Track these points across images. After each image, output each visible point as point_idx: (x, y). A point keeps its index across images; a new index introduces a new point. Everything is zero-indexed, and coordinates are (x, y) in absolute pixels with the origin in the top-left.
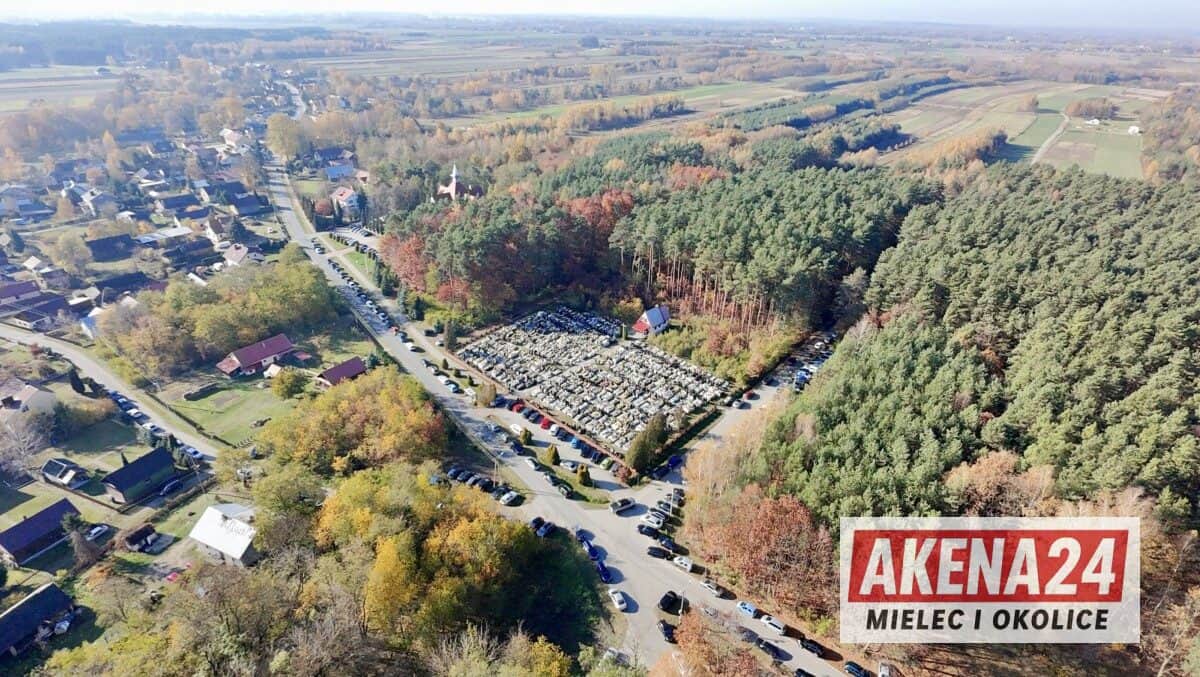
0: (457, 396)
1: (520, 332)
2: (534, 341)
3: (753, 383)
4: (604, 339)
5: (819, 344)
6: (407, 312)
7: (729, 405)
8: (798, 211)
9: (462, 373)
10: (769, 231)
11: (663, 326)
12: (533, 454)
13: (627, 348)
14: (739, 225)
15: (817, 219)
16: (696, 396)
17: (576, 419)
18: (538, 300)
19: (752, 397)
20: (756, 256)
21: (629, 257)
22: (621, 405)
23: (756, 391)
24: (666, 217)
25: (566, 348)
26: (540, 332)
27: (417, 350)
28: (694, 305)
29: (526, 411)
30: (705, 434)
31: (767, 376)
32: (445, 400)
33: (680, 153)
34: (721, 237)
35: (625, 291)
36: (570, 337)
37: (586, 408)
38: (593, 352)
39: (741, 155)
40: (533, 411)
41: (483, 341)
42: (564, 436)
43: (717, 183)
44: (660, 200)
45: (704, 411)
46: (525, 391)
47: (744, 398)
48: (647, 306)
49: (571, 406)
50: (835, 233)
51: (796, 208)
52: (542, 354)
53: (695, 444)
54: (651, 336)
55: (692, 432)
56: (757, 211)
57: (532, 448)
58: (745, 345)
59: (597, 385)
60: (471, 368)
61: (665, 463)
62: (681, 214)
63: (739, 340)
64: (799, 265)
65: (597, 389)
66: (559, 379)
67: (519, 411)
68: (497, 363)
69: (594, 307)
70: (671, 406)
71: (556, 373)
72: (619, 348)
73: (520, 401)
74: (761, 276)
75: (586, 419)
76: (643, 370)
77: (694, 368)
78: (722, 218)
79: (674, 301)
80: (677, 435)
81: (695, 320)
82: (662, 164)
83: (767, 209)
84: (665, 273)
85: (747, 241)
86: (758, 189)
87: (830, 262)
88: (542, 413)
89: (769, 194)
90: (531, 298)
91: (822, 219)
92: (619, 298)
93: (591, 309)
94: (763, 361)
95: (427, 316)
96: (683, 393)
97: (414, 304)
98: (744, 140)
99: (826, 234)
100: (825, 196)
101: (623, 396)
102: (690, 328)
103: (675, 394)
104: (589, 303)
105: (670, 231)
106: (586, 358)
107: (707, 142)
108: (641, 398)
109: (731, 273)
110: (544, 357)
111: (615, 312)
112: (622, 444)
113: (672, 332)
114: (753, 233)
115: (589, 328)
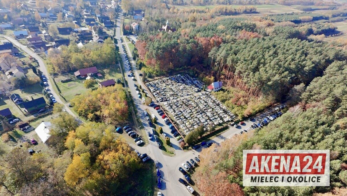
0: (140, 99)
1: (169, 81)
2: (173, 85)
3: (245, 118)
4: (196, 89)
5: (277, 108)
6: (137, 66)
7: (233, 125)
8: (284, 55)
9: (145, 91)
10: (268, 62)
11: (219, 89)
12: (155, 127)
13: (203, 94)
14: (258, 57)
15: (290, 60)
16: (222, 119)
17: (175, 117)
18: (180, 70)
19: (243, 124)
20: (260, 70)
21: (214, 61)
22: (193, 116)
23: (245, 122)
24: (231, 49)
25: (182, 90)
26: (176, 82)
27: (135, 80)
28: (233, 83)
29: (159, 110)
30: (219, 135)
31: (251, 117)
32: (135, 100)
33: (246, 26)
34: (249, 60)
35: (210, 73)
36: (185, 86)
37: (180, 114)
38: (191, 93)
39: (269, 30)
40: (162, 111)
41: (156, 81)
42: (168, 123)
43: (256, 39)
44: (232, 42)
45: (222, 125)
46: (163, 102)
47: (239, 124)
48: (215, 80)
49: (175, 112)
50: (297, 66)
51: (284, 53)
52: (174, 90)
53: (214, 138)
54: (213, 92)
55: (215, 133)
56: (267, 52)
57: (156, 125)
58: (247, 102)
59: (187, 106)
60: (148, 90)
61: (200, 143)
62: (237, 49)
63: (245, 100)
64: (277, 77)
65: (187, 108)
66: (175, 101)
67: (157, 109)
68: (158, 90)
69: (197, 77)
70: (211, 120)
71: (175, 98)
72: (200, 94)
73: (159, 106)
74: (260, 79)
75: (178, 118)
76: (205, 104)
77: (224, 107)
78: (252, 53)
79: (226, 80)
80: (209, 133)
81: (232, 89)
82: (238, 29)
83: (271, 52)
84: (226, 69)
85: (259, 64)
86: (271, 44)
87: (291, 78)
88: (164, 112)
89: (274, 46)
90: (177, 69)
91: (293, 60)
92: (207, 75)
93: (196, 77)
94: (251, 111)
95: (142, 69)
96: (217, 116)
97: (139, 64)
98: (273, 25)
99: (293, 66)
100: (297, 51)
101: (195, 112)
102: (228, 91)
103: (214, 116)
104: (196, 75)
105: (231, 54)
106: (188, 95)
107: (258, 24)
108: (201, 115)
109: (248, 75)
110: (174, 91)
111: (204, 80)
112: (187, 132)
113: (221, 92)
114: (262, 61)
115: (193, 84)
